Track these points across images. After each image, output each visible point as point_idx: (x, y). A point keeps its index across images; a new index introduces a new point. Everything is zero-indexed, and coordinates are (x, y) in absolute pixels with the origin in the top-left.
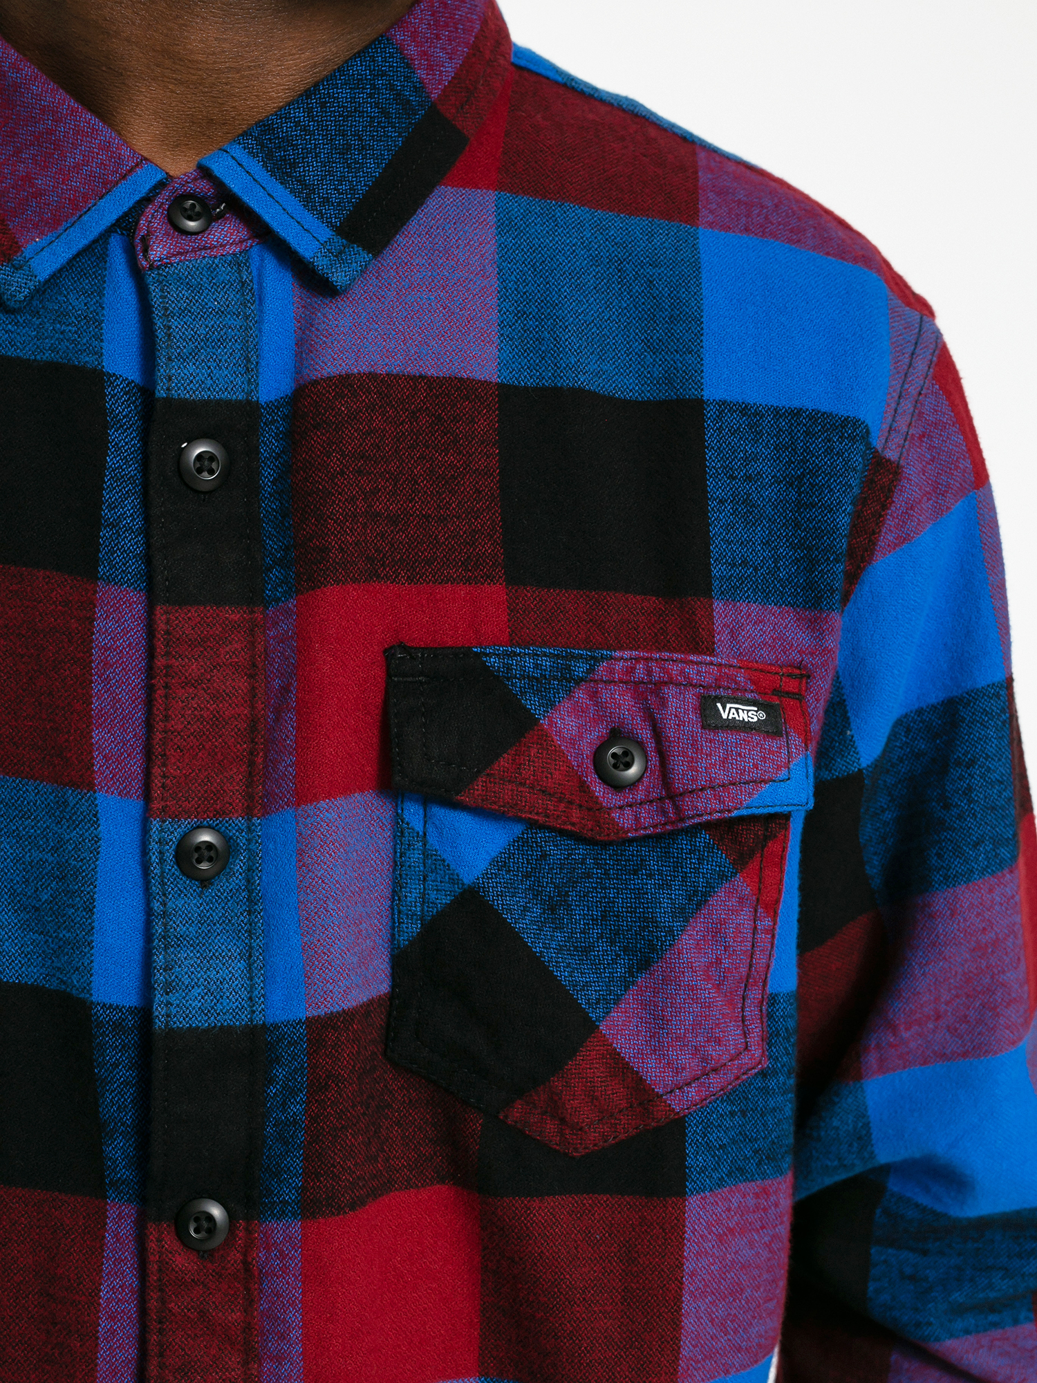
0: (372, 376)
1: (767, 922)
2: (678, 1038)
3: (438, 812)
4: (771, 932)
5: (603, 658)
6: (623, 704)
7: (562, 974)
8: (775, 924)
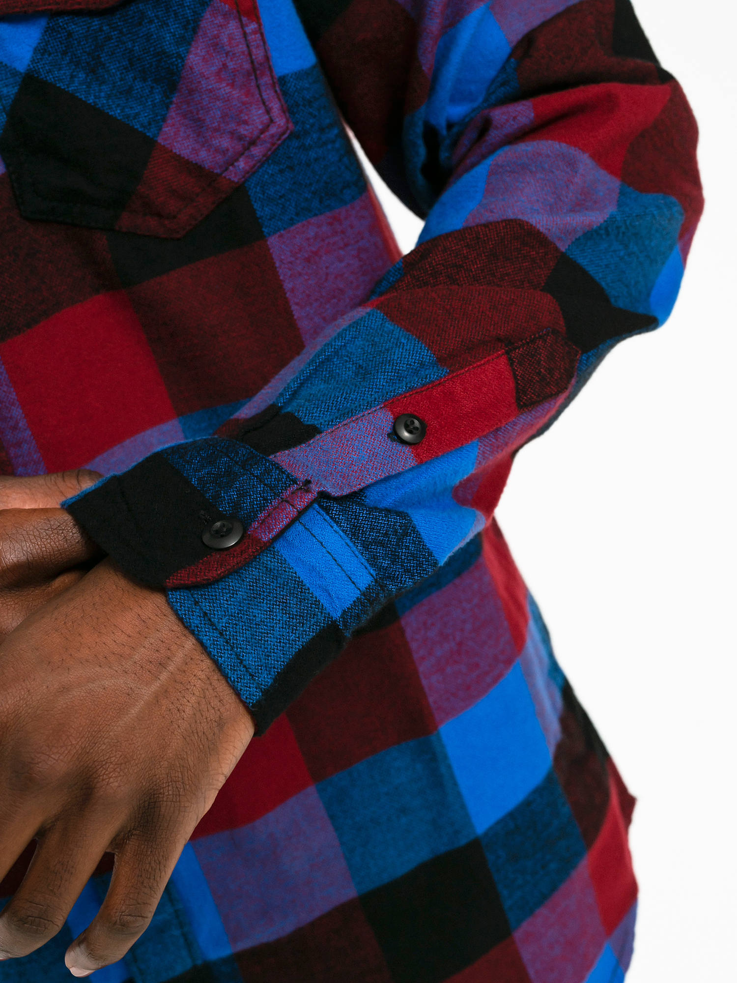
1: (253, 26)
2: (216, 130)
7: (116, 113)
8: (260, 25)
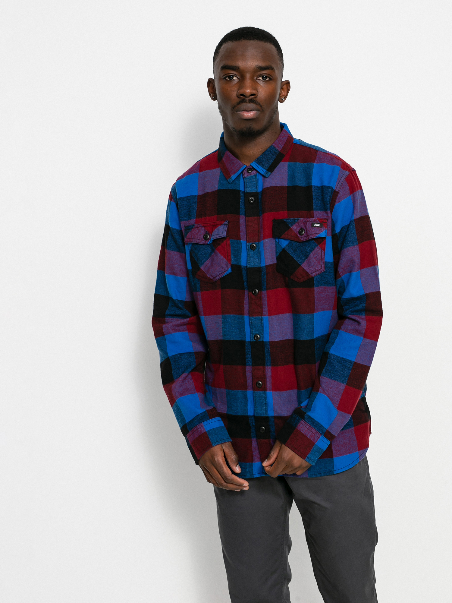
0: (271, 187)
1: (324, 252)
2: (312, 267)
3: (280, 240)
4: (324, 253)
5: (299, 219)
6: (302, 225)
7: (295, 259)
8: (325, 252)
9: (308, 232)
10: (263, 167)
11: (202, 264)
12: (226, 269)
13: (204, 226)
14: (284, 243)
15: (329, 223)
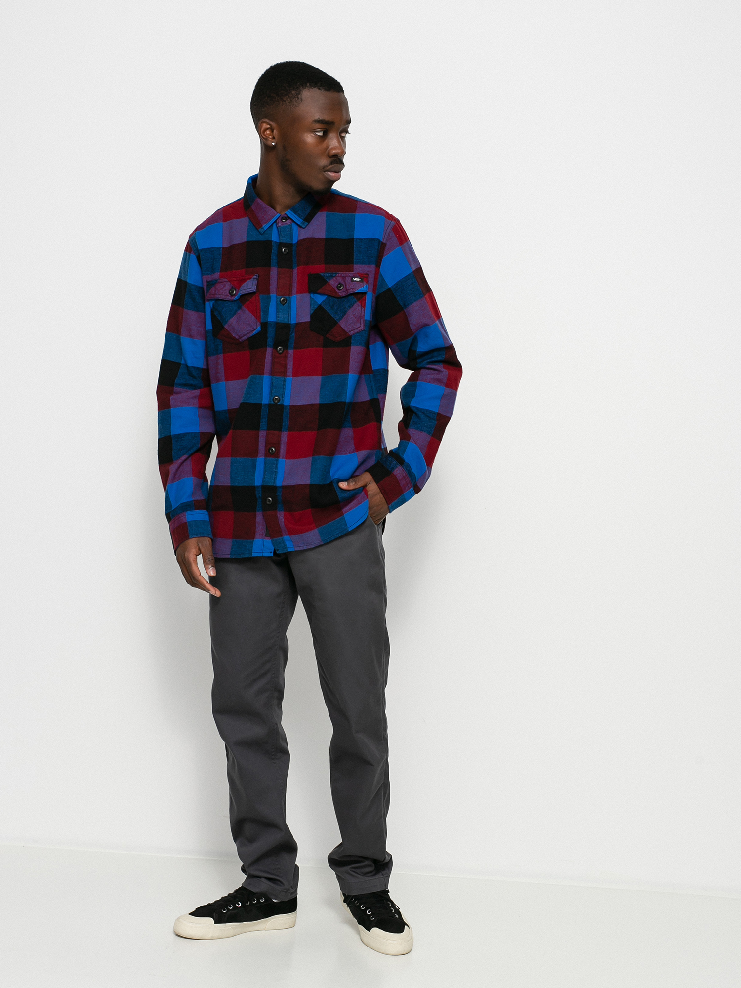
0: (308, 238)
2: (350, 324)
3: (315, 295)
4: (364, 310)
5: (338, 273)
6: (340, 280)
9: (347, 286)
10: (299, 217)
11: (226, 322)
12: (255, 328)
13: (229, 281)
14: (320, 299)
15: (371, 279)
